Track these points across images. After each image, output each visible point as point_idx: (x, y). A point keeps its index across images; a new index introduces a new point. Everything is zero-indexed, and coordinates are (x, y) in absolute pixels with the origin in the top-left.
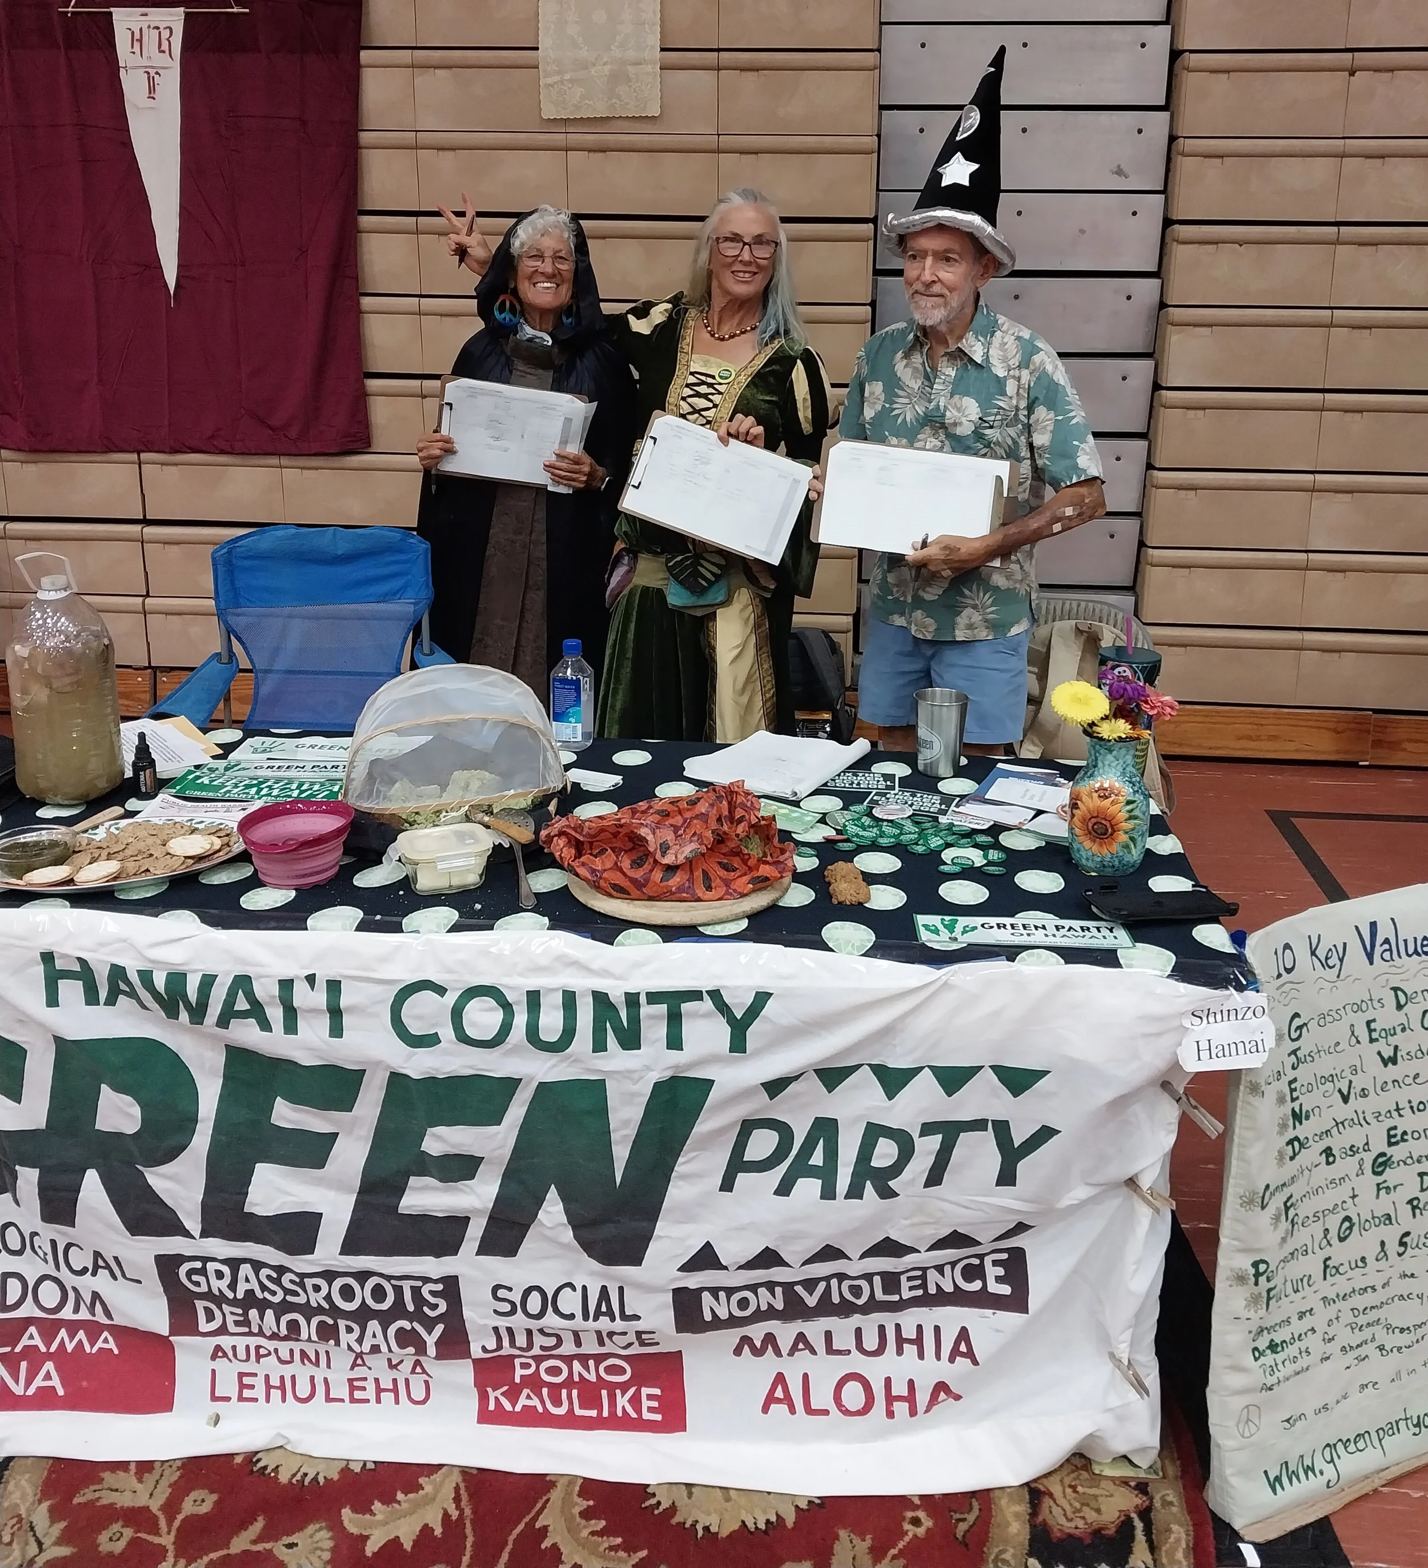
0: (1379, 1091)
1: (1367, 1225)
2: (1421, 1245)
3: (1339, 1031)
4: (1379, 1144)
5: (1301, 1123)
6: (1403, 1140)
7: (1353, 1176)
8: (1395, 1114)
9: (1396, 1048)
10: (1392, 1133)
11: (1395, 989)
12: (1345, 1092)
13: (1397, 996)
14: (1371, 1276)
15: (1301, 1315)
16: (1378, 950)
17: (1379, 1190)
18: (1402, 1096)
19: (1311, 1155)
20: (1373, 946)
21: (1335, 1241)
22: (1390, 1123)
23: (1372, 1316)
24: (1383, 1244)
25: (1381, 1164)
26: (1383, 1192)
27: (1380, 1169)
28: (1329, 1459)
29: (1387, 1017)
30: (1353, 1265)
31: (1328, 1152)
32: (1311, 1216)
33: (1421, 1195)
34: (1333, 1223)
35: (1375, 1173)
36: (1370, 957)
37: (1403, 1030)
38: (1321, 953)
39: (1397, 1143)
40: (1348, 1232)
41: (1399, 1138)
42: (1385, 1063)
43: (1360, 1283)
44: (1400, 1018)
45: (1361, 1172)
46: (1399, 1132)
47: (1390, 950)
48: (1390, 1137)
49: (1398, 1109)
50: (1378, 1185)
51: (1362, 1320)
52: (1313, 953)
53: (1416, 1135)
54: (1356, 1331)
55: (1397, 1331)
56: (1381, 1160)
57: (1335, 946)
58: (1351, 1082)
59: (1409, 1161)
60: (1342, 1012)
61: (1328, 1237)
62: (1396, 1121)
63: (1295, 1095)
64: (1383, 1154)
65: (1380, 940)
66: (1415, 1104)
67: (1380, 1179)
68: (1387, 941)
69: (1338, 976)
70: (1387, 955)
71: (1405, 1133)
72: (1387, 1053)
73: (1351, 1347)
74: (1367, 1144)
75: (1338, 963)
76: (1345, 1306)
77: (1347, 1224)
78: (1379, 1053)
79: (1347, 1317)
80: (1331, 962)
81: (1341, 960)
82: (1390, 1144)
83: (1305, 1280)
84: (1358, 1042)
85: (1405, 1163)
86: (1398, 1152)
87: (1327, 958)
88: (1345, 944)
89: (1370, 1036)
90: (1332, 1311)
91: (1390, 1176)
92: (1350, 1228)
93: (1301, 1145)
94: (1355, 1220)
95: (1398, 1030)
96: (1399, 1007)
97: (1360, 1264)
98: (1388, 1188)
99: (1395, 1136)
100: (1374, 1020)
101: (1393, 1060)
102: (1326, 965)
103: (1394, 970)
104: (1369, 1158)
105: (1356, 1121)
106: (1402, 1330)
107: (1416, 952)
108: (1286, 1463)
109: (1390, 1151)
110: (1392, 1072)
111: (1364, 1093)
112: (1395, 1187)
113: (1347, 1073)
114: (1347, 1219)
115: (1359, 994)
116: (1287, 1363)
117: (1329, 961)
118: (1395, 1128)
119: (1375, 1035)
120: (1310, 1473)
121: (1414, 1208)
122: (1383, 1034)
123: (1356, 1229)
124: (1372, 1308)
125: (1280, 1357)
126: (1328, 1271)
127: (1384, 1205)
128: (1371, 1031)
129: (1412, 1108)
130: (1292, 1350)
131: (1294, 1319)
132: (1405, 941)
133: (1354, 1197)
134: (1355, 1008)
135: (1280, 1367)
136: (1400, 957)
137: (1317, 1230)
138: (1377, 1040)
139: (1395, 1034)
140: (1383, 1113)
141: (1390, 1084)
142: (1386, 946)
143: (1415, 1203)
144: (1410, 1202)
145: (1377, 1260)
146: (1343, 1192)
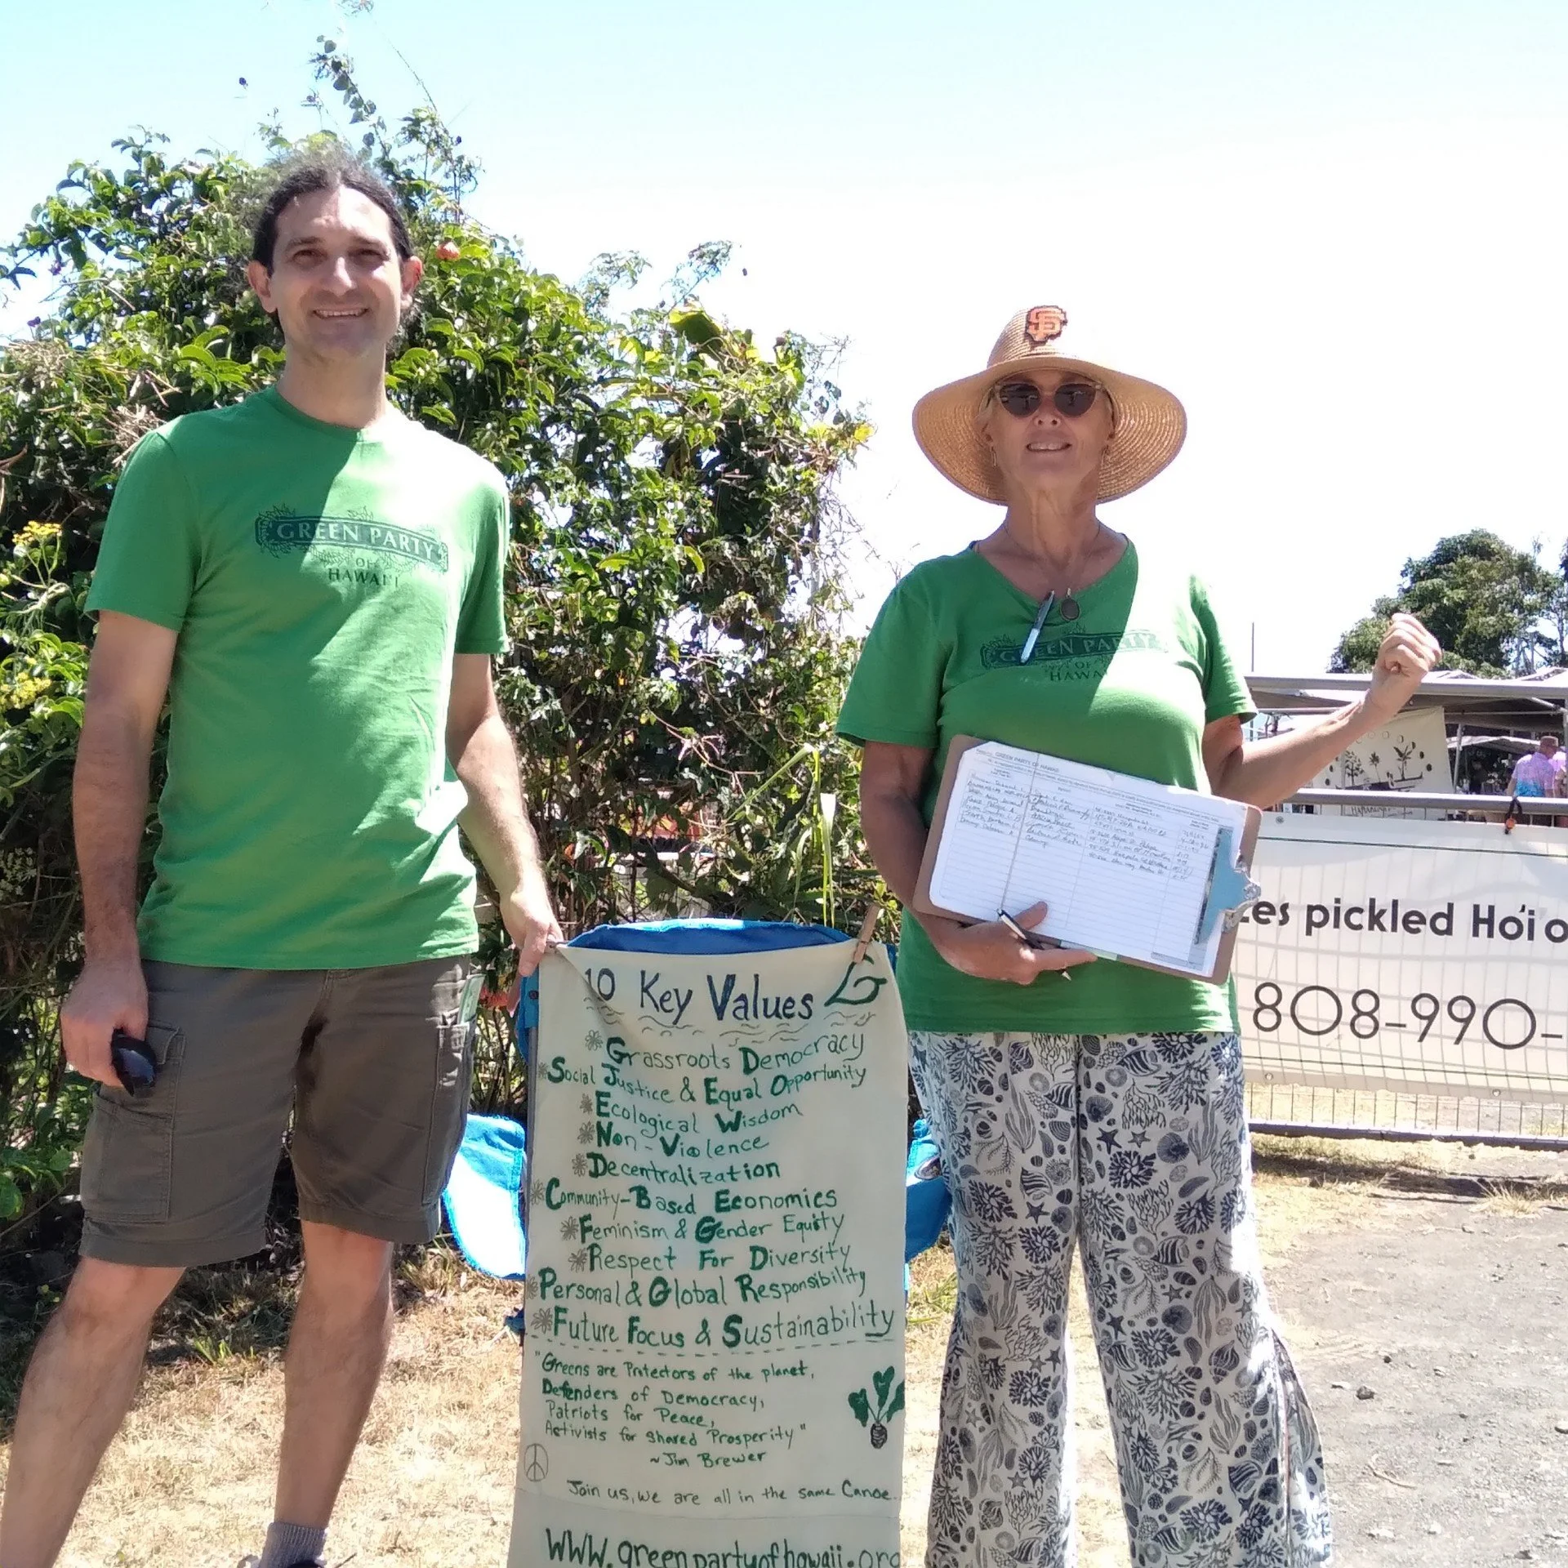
0: (712, 1152)
1: (687, 1298)
2: (758, 1340)
3: (672, 1081)
4: (705, 1207)
5: (608, 1144)
6: (735, 1207)
7: (672, 1235)
8: (728, 1178)
9: (739, 1114)
10: (722, 1197)
11: (745, 1051)
12: (670, 1144)
13: (746, 1059)
14: (690, 1358)
15: (602, 1371)
16: (731, 1006)
17: (703, 1259)
18: (738, 1161)
19: (618, 1185)
20: (725, 1001)
21: (645, 1300)
22: (722, 1186)
23: (693, 1410)
24: (705, 1323)
25: (707, 1231)
26: (708, 1263)
27: (705, 1235)
28: (625, 1558)
29: (732, 1079)
30: (667, 1340)
31: (641, 1192)
32: (616, 1257)
33: (752, 1273)
34: (645, 1278)
35: (699, 1239)
36: (720, 1012)
37: (750, 1096)
38: (657, 991)
39: (727, 1209)
40: (661, 1297)
41: (730, 1203)
42: (724, 1128)
43: (675, 1364)
44: (747, 1081)
45: (681, 1233)
46: (731, 1198)
47: (746, 1007)
48: (718, 1201)
49: (731, 1173)
50: (703, 1253)
51: (675, 1408)
52: (645, 990)
53: (751, 1202)
54: (668, 1419)
55: (724, 1440)
56: (706, 1225)
57: (676, 991)
58: (677, 1137)
59: (742, 1232)
60: (675, 1061)
61: (638, 1293)
62: (727, 1184)
63: (603, 1109)
64: (710, 1219)
65: (735, 994)
66: (751, 1168)
67: (705, 1247)
68: (743, 997)
69: (675, 1022)
70: (740, 1013)
71: (738, 1199)
72: (728, 1117)
73: (660, 1437)
74: (691, 1204)
75: (677, 1010)
76: (657, 1385)
77: (660, 1287)
78: (718, 1116)
79: (656, 1399)
80: (667, 1005)
81: (682, 1008)
82: (719, 1209)
83: (608, 1331)
84: (692, 1098)
85: (737, 1234)
86: (729, 1220)
87: (662, 1000)
88: (690, 992)
89: (708, 1096)
90: (637, 1383)
91: (720, 1247)
92: (666, 1292)
93: (606, 1168)
94: (671, 1285)
95: (744, 1095)
96: (748, 1070)
97: (675, 1340)
98: (715, 1259)
99: (726, 1201)
100: (715, 1080)
101: (734, 1127)
102: (660, 1005)
103: (746, 1029)
104: (692, 1223)
105: (679, 1176)
106: (731, 1440)
107: (776, 1013)
108: (570, 1533)
109: (719, 1217)
110: (730, 1137)
111: (693, 1152)
112: (723, 1260)
113: (675, 1126)
114: (660, 1280)
115: (699, 1047)
116: (577, 1414)
117: (665, 1005)
118: (726, 1192)
119: (713, 1096)
120: (596, 1561)
121: (744, 1288)
122: (724, 1096)
123: (672, 1296)
124: (689, 1398)
125: (572, 1405)
126: (635, 1334)
127: (708, 1278)
128: (709, 1091)
129: (747, 1172)
130: (587, 1404)
131: (594, 1370)
132: (766, 1001)
133: (670, 1258)
134: (692, 1061)
135: (570, 1413)
136: (756, 1015)
137: (624, 1277)
138: (715, 1101)
139: (739, 1098)
140: (714, 1174)
141: (727, 1149)
142: (741, 1003)
143: (746, 1281)
144: (740, 1279)
145: (698, 1342)
146: (656, 1247)
